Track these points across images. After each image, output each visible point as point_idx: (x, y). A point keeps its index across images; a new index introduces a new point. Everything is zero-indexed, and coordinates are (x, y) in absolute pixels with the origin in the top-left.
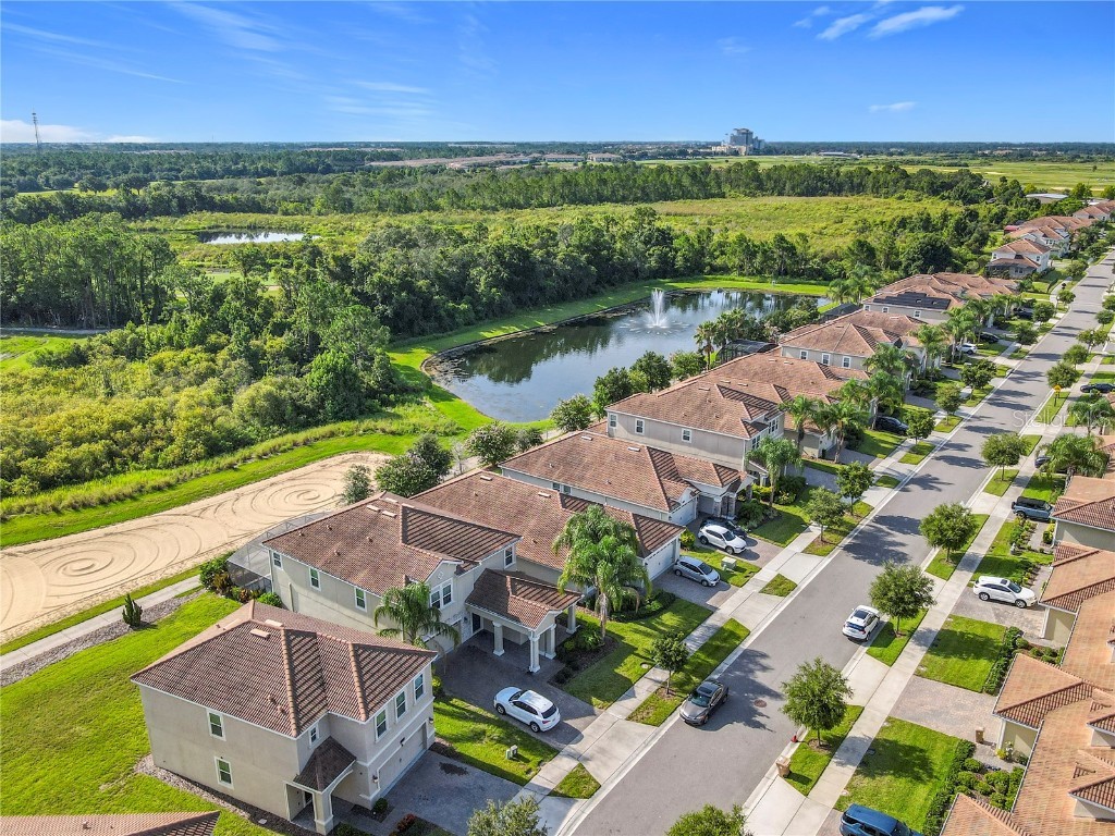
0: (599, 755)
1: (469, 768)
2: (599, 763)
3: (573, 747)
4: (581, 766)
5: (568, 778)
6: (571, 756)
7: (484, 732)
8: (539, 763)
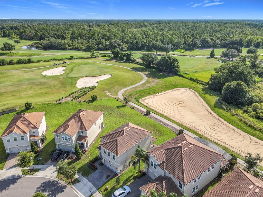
8: (103, 194)
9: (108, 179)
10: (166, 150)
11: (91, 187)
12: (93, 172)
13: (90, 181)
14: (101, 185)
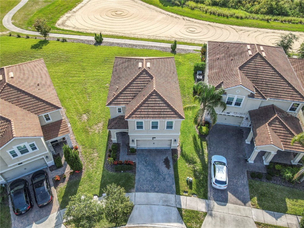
0: (219, 220)
1: (171, 168)
2: (213, 222)
3: (215, 205)
4: (205, 214)
5: (193, 211)
6: (208, 206)
8: (193, 194)
9: (172, 166)
10: (241, 68)
11: (164, 199)
12: (135, 173)
14: (173, 184)
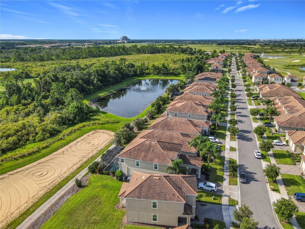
0: (231, 194)
1: (207, 204)
2: (233, 196)
4: (229, 198)
5: (229, 201)
6: (225, 196)
7: (202, 195)
11: (225, 210)
13: (222, 216)
14: (216, 205)
